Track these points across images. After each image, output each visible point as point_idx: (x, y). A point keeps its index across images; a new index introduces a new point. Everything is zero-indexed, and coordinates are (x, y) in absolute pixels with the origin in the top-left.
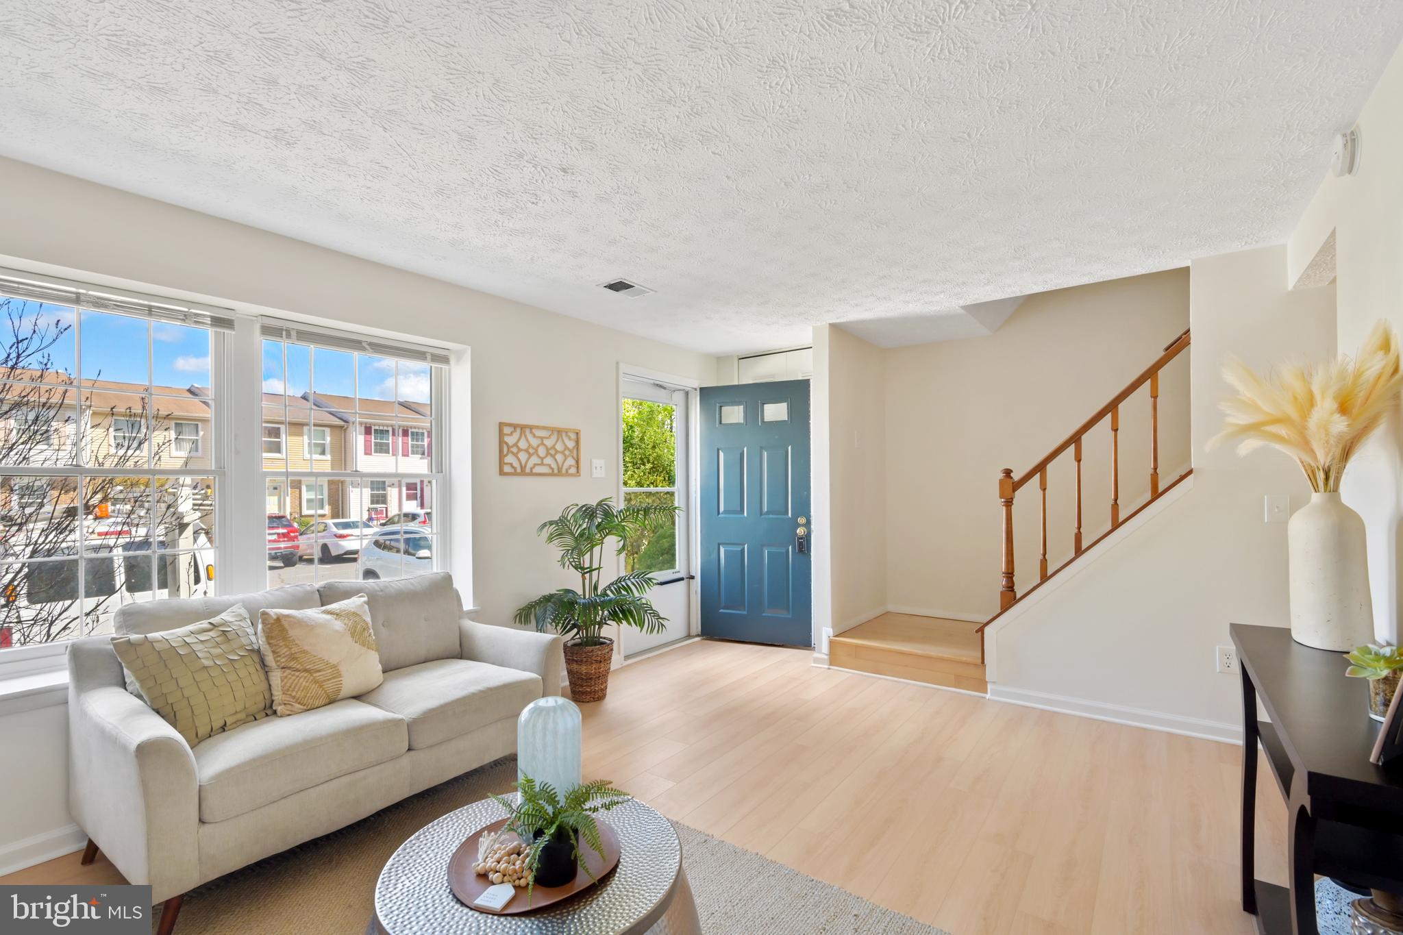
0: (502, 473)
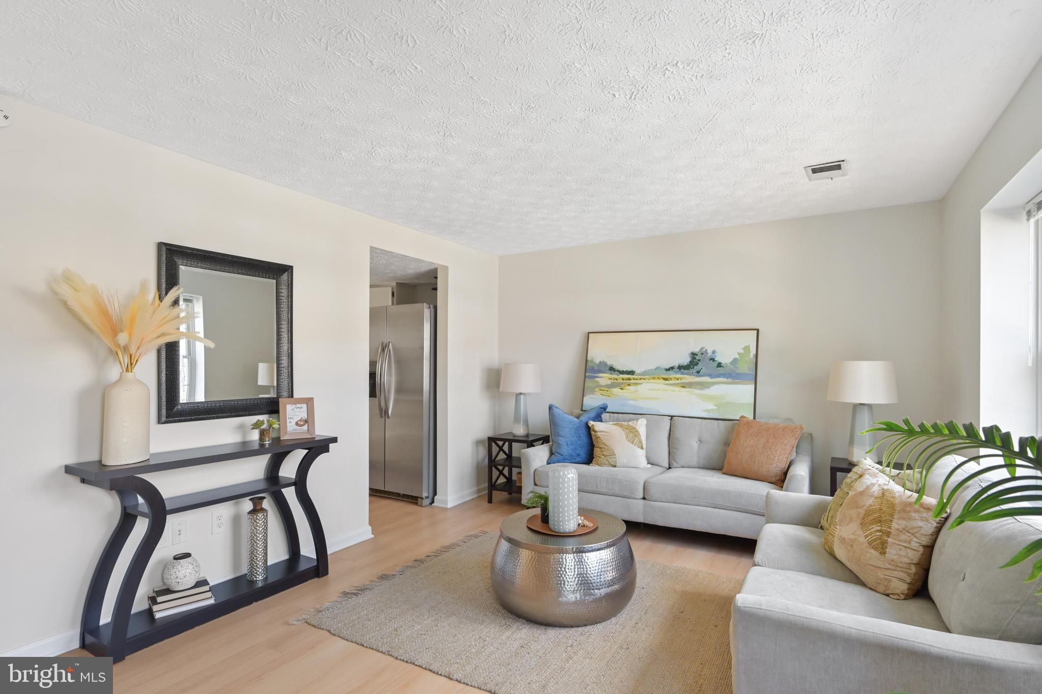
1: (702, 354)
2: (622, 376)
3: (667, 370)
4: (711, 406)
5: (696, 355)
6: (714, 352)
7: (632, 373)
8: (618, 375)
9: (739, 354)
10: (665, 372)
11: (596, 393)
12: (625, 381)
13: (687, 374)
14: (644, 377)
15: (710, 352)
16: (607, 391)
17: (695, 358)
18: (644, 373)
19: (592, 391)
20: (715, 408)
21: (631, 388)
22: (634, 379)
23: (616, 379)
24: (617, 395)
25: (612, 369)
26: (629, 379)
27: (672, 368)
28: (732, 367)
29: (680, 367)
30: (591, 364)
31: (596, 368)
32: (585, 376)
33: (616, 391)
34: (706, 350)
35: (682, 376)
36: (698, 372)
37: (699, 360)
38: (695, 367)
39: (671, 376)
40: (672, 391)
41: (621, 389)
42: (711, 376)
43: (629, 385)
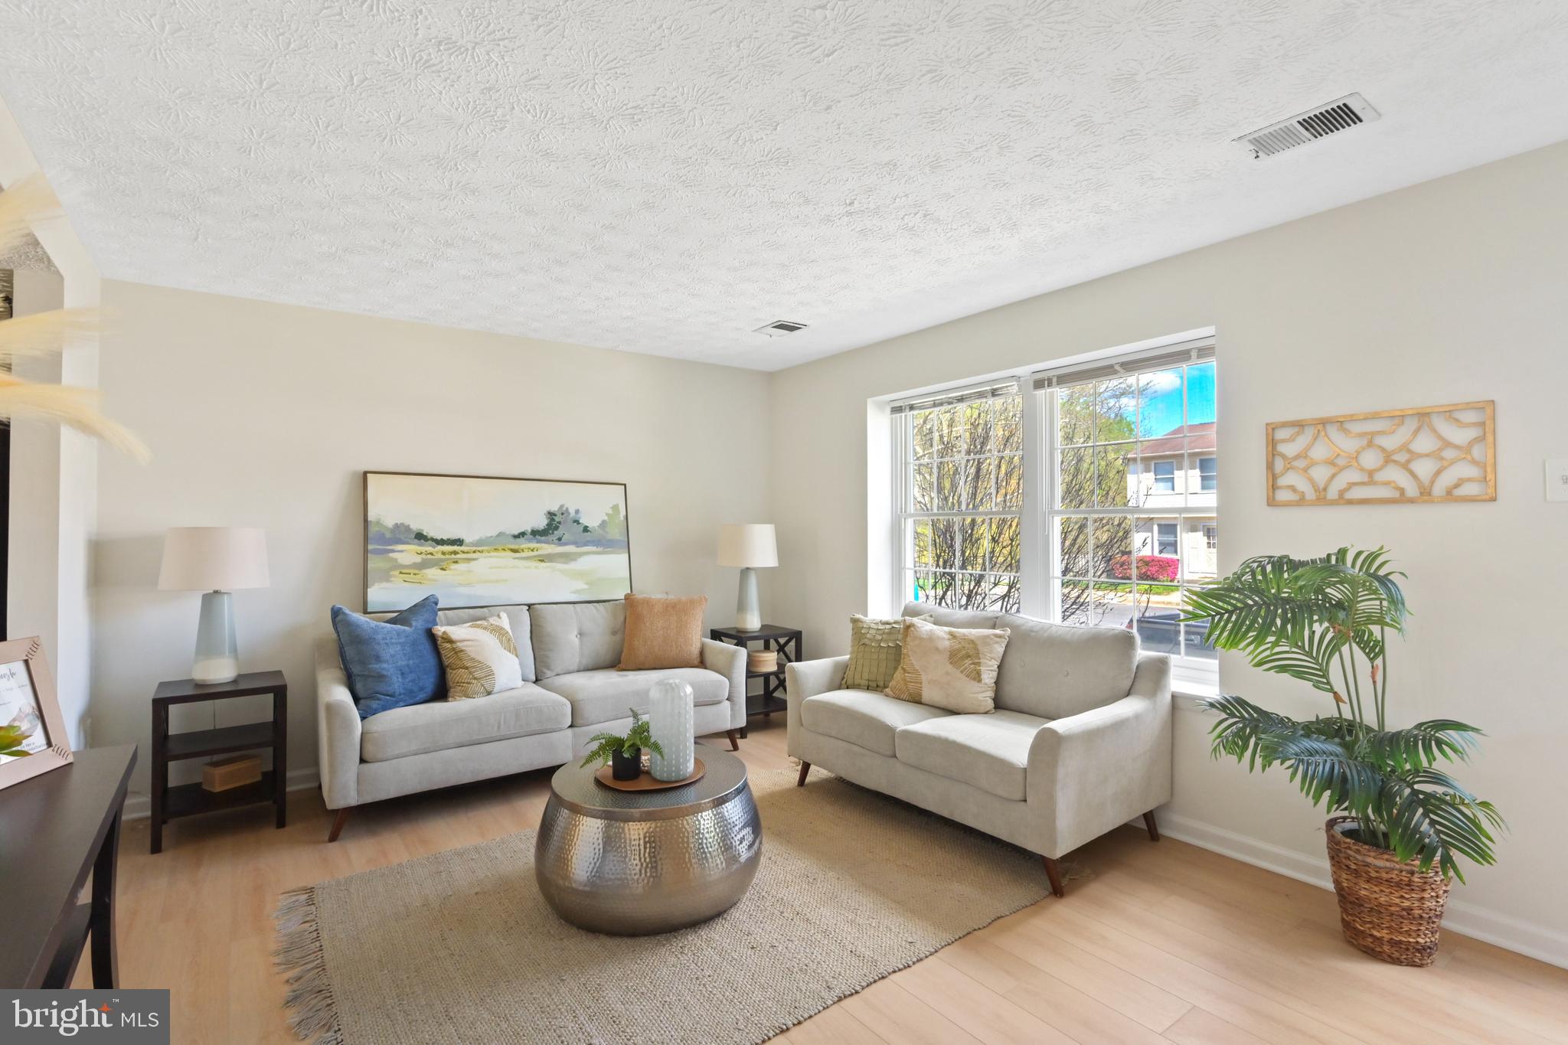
0: (1272, 502)
1: (562, 514)
2: (440, 548)
3: (516, 537)
4: (581, 585)
5: (555, 515)
6: (577, 512)
7: (459, 542)
8: (434, 547)
9: (607, 514)
10: (512, 540)
11: (393, 579)
12: (447, 556)
13: (544, 543)
14: (480, 549)
15: (572, 511)
16: (415, 574)
17: (553, 520)
18: (480, 543)
19: (386, 577)
20: (585, 587)
21: (461, 567)
22: (464, 552)
23: (432, 554)
24: (434, 580)
25: (420, 537)
26: (455, 553)
27: (523, 534)
28: (601, 532)
29: (535, 533)
30: (377, 529)
31: (388, 535)
32: (366, 551)
33: (432, 573)
34: (567, 509)
35: (538, 545)
36: (560, 539)
37: (559, 523)
38: (555, 532)
39: (522, 546)
40: (526, 567)
41: (442, 569)
42: (576, 544)
43: (456, 562)
